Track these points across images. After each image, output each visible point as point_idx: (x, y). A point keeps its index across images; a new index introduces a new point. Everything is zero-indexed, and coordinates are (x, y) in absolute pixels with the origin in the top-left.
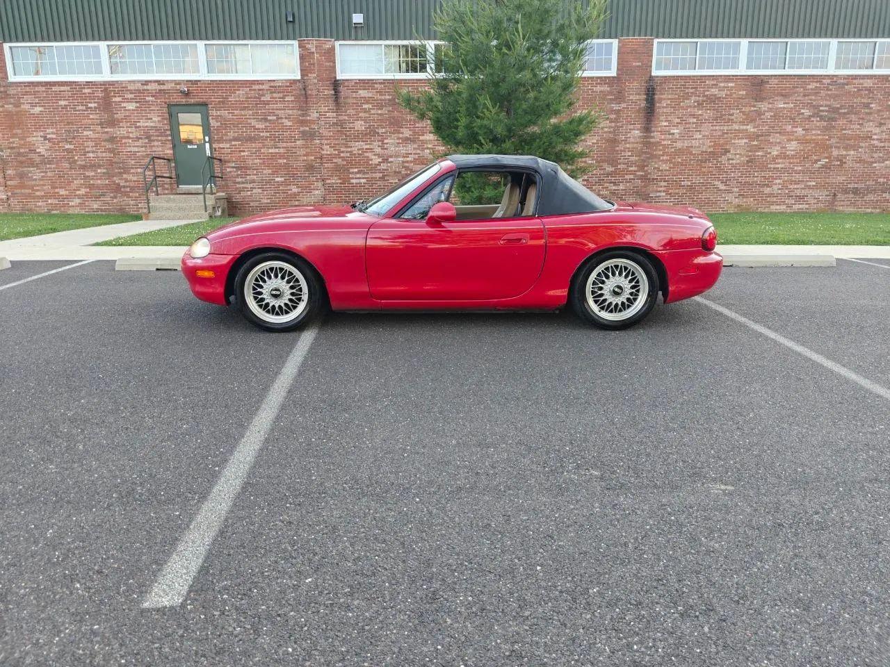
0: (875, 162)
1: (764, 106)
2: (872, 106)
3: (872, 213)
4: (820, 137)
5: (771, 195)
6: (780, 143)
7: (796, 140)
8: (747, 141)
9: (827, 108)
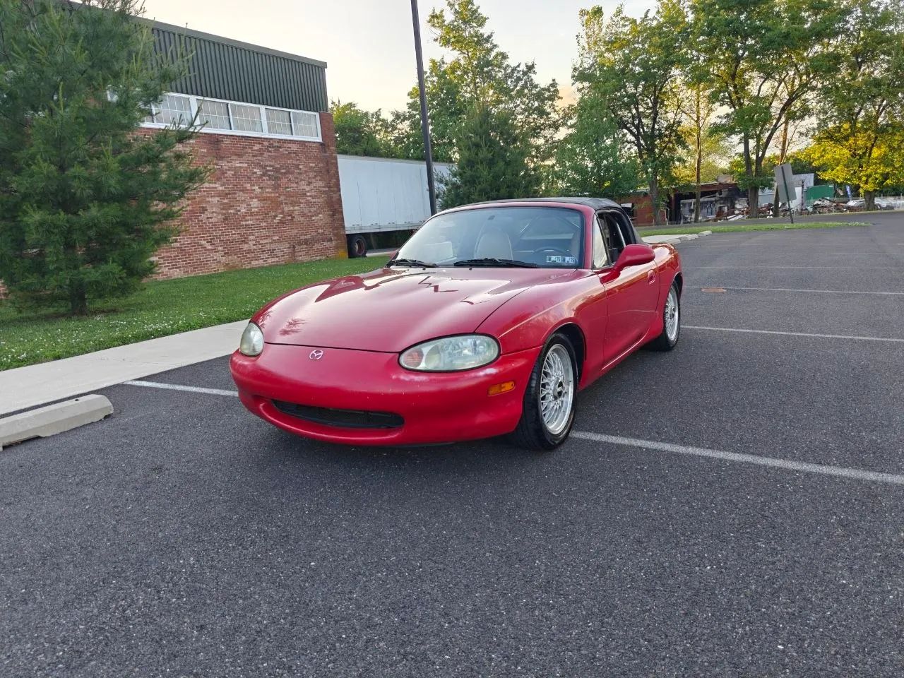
0: (313, 216)
1: (224, 164)
2: (301, 167)
3: (320, 260)
4: (273, 195)
5: (249, 251)
6: (245, 201)
7: (256, 198)
8: (217, 199)
9: (271, 168)
